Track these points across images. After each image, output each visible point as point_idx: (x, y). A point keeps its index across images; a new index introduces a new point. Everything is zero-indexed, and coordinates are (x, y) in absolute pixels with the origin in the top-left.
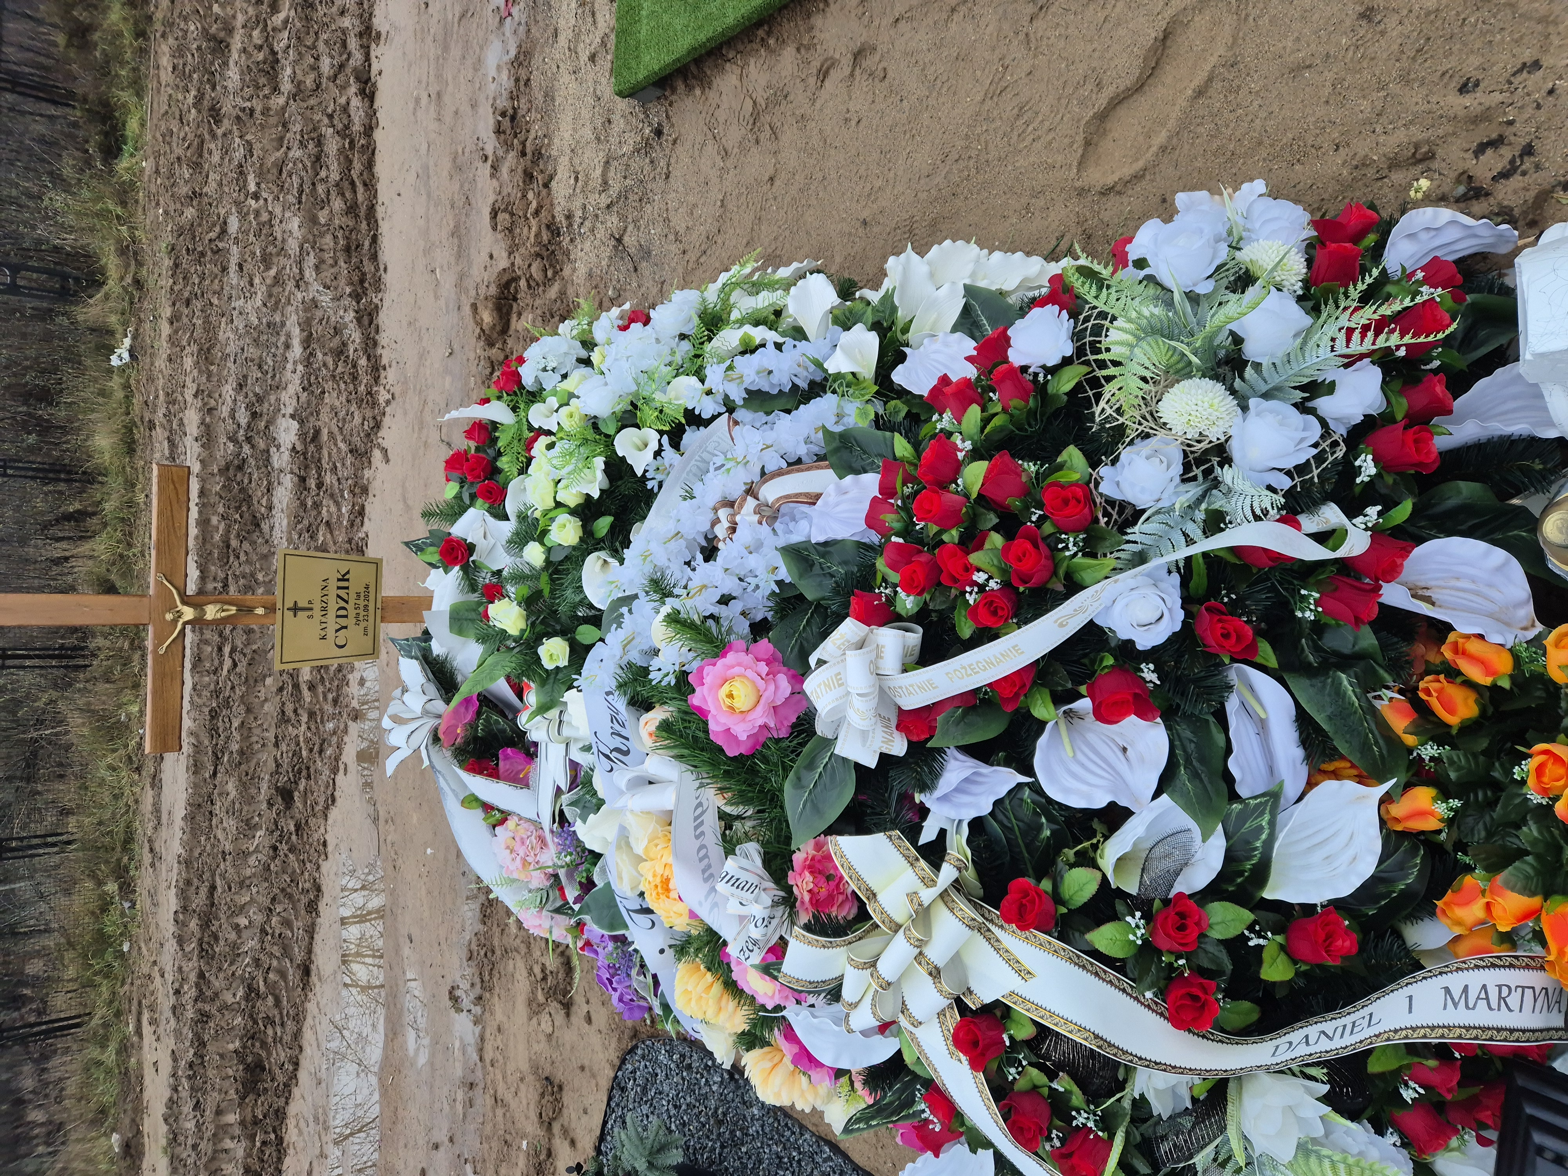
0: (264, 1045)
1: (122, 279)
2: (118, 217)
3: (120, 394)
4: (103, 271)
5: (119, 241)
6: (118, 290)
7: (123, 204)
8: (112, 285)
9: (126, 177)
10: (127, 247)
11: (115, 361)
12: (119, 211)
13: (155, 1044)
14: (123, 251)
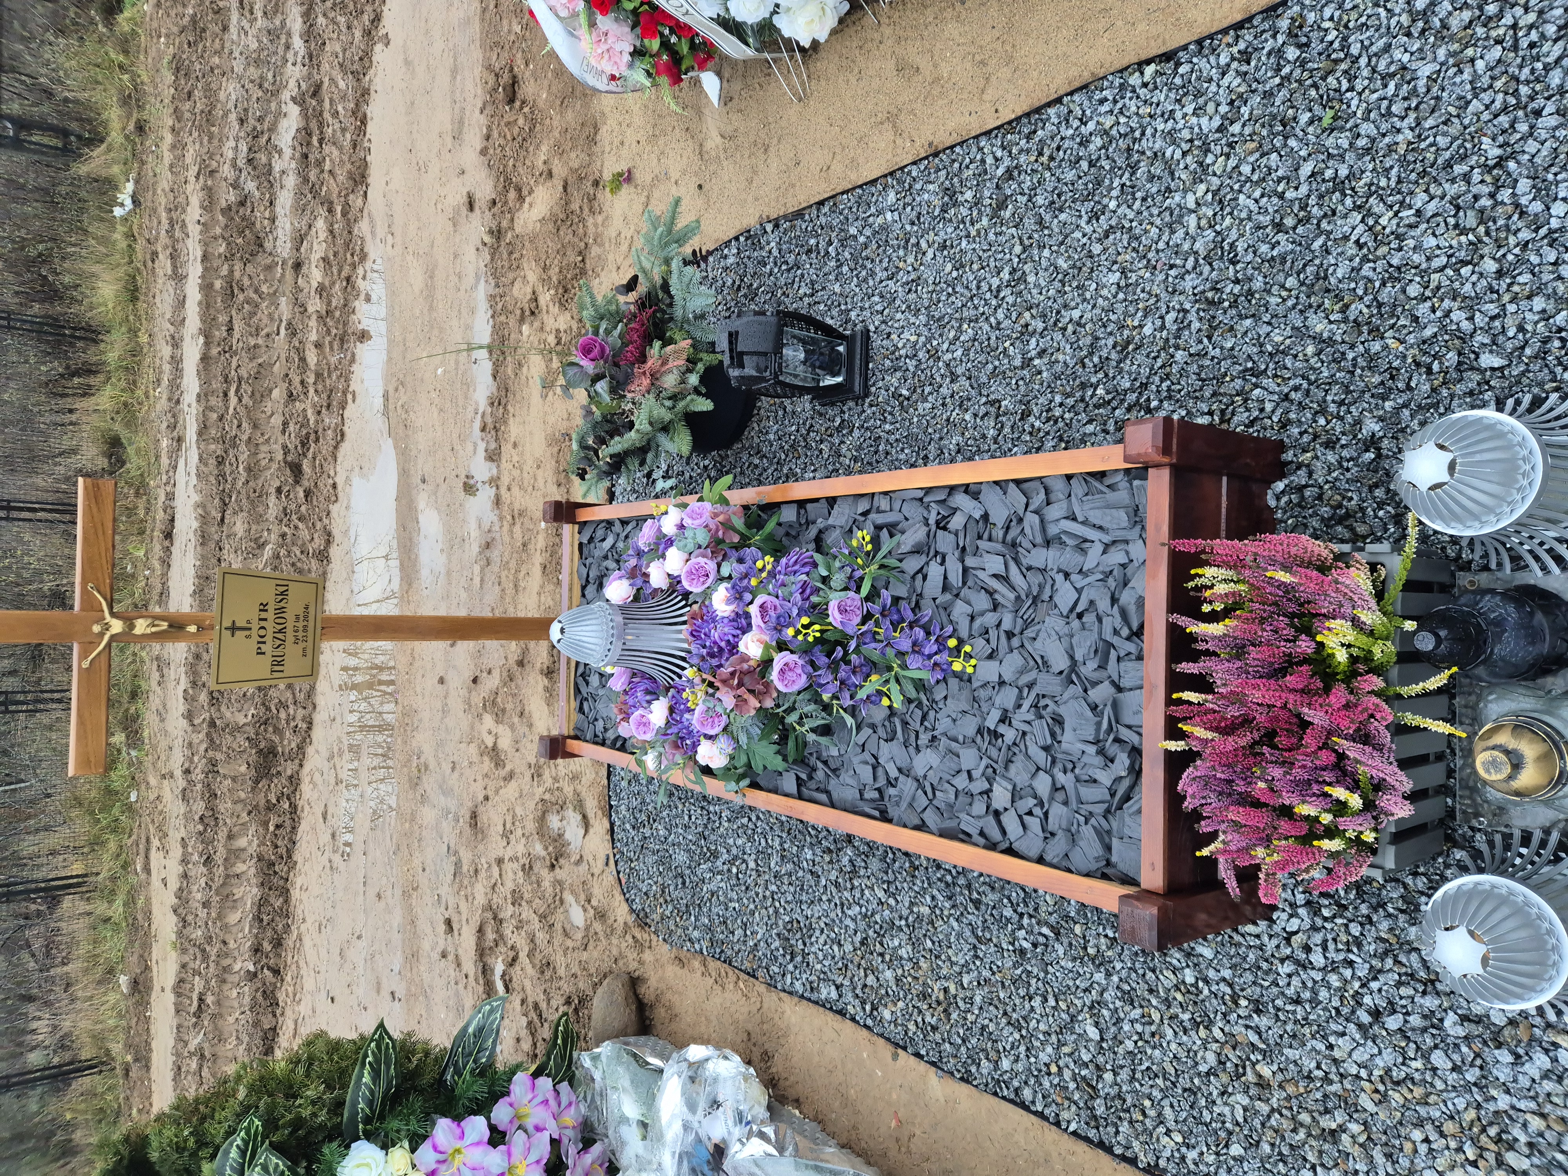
0: (277, 730)
1: (124, 129)
2: (121, 67)
3: (123, 244)
4: (105, 124)
5: (121, 91)
6: (120, 139)
7: (126, 52)
8: (115, 136)
9: (127, 29)
10: (130, 96)
11: (118, 212)
12: (121, 58)
13: (163, 862)
14: (125, 101)
